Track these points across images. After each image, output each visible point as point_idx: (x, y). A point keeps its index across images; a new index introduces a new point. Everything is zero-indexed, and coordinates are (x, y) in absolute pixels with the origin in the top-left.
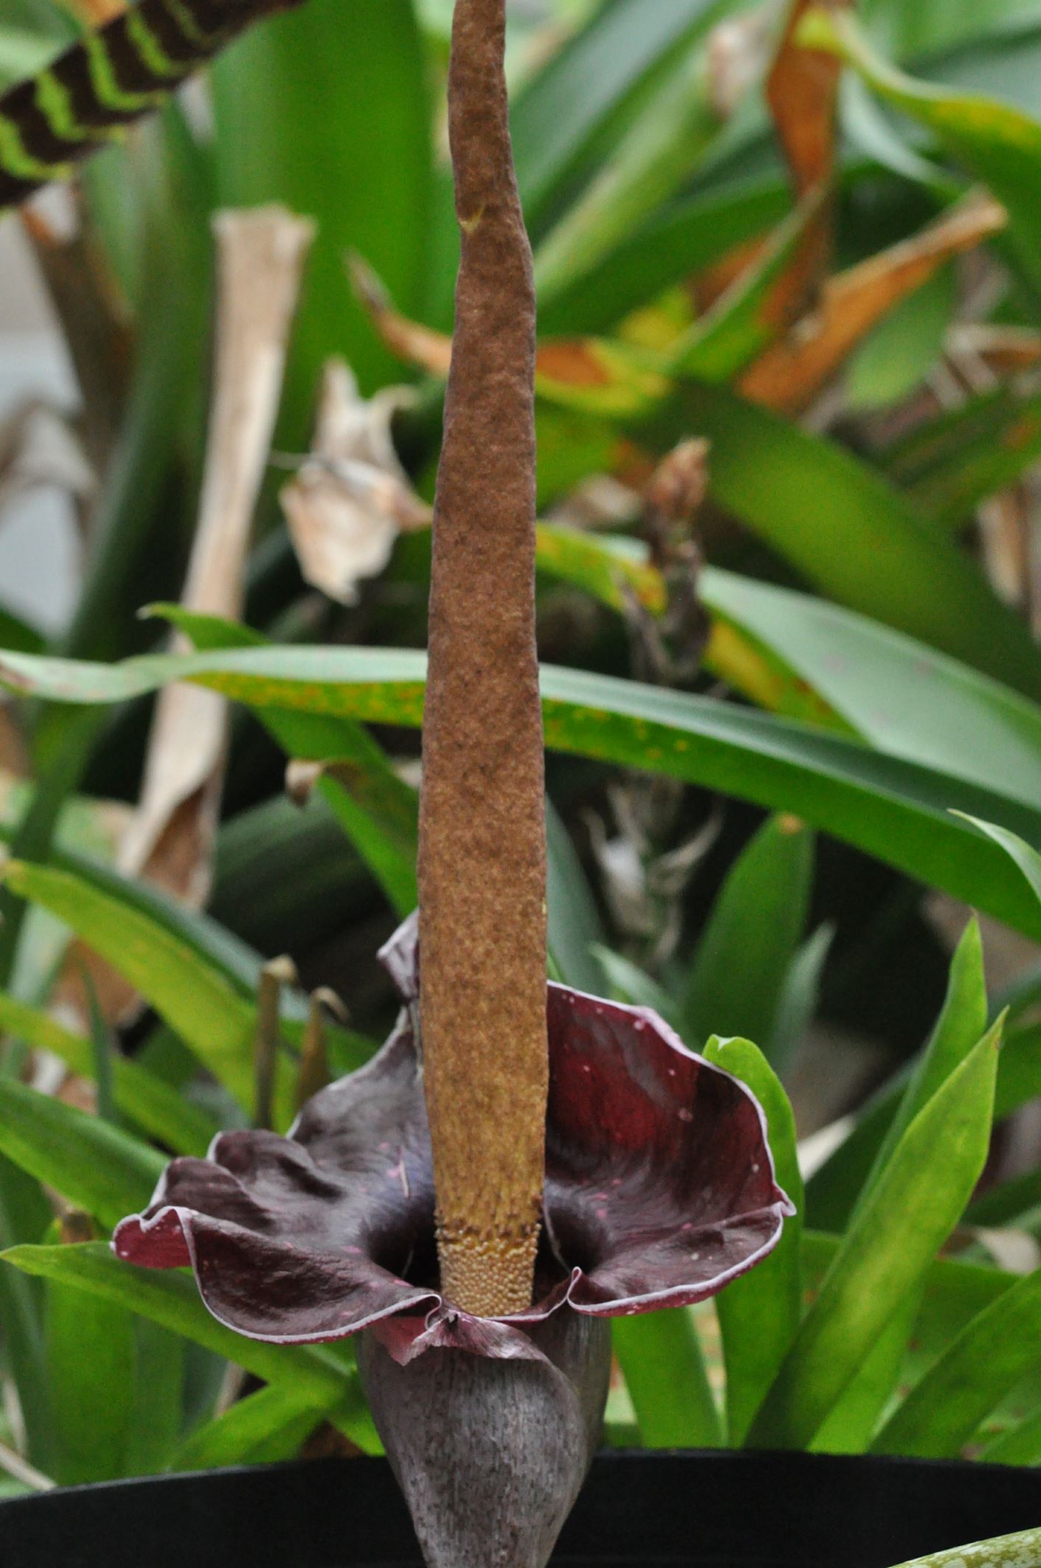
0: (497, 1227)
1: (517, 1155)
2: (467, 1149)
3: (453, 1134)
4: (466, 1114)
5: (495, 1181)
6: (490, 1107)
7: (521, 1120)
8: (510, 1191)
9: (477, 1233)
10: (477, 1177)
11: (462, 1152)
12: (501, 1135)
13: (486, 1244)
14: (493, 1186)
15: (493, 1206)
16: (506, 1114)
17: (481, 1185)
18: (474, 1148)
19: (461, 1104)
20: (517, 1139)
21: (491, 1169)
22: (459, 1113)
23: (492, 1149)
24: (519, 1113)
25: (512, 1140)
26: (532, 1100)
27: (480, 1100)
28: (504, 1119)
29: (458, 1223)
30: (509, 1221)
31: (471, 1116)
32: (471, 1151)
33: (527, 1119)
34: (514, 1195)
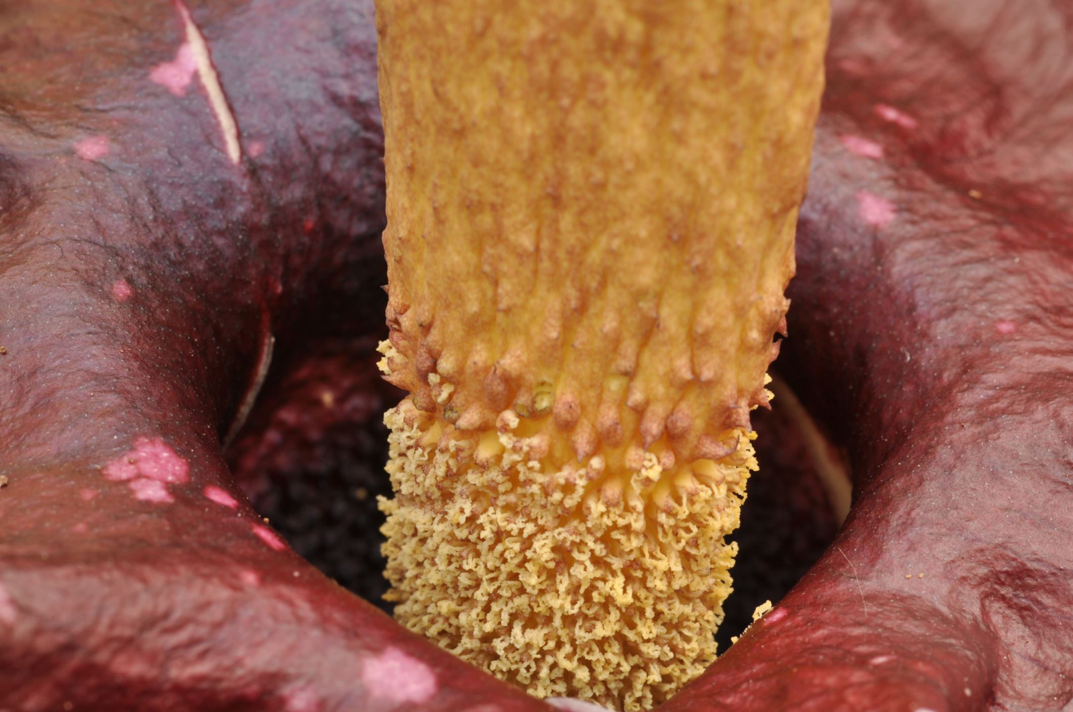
0: (640, 412)
1: (731, 202)
2: (546, 167)
3: (496, 113)
4: (554, 66)
5: (646, 277)
6: (646, 48)
7: (757, 95)
8: (696, 307)
9: (567, 427)
10: (577, 256)
11: (527, 176)
12: (680, 138)
13: (596, 463)
14: (639, 294)
15: (629, 347)
16: (705, 76)
17: (593, 283)
18: (574, 170)
19: (535, 30)
20: (733, 152)
21: (632, 241)
22: (530, 59)
23: (644, 181)
24: (750, 73)
25: (718, 157)
26: (796, 31)
27: (612, 31)
28: (699, 93)
29: (499, 388)
30: (682, 398)
31: (570, 71)
32: (561, 177)
33: (777, 88)
34: (706, 321)
